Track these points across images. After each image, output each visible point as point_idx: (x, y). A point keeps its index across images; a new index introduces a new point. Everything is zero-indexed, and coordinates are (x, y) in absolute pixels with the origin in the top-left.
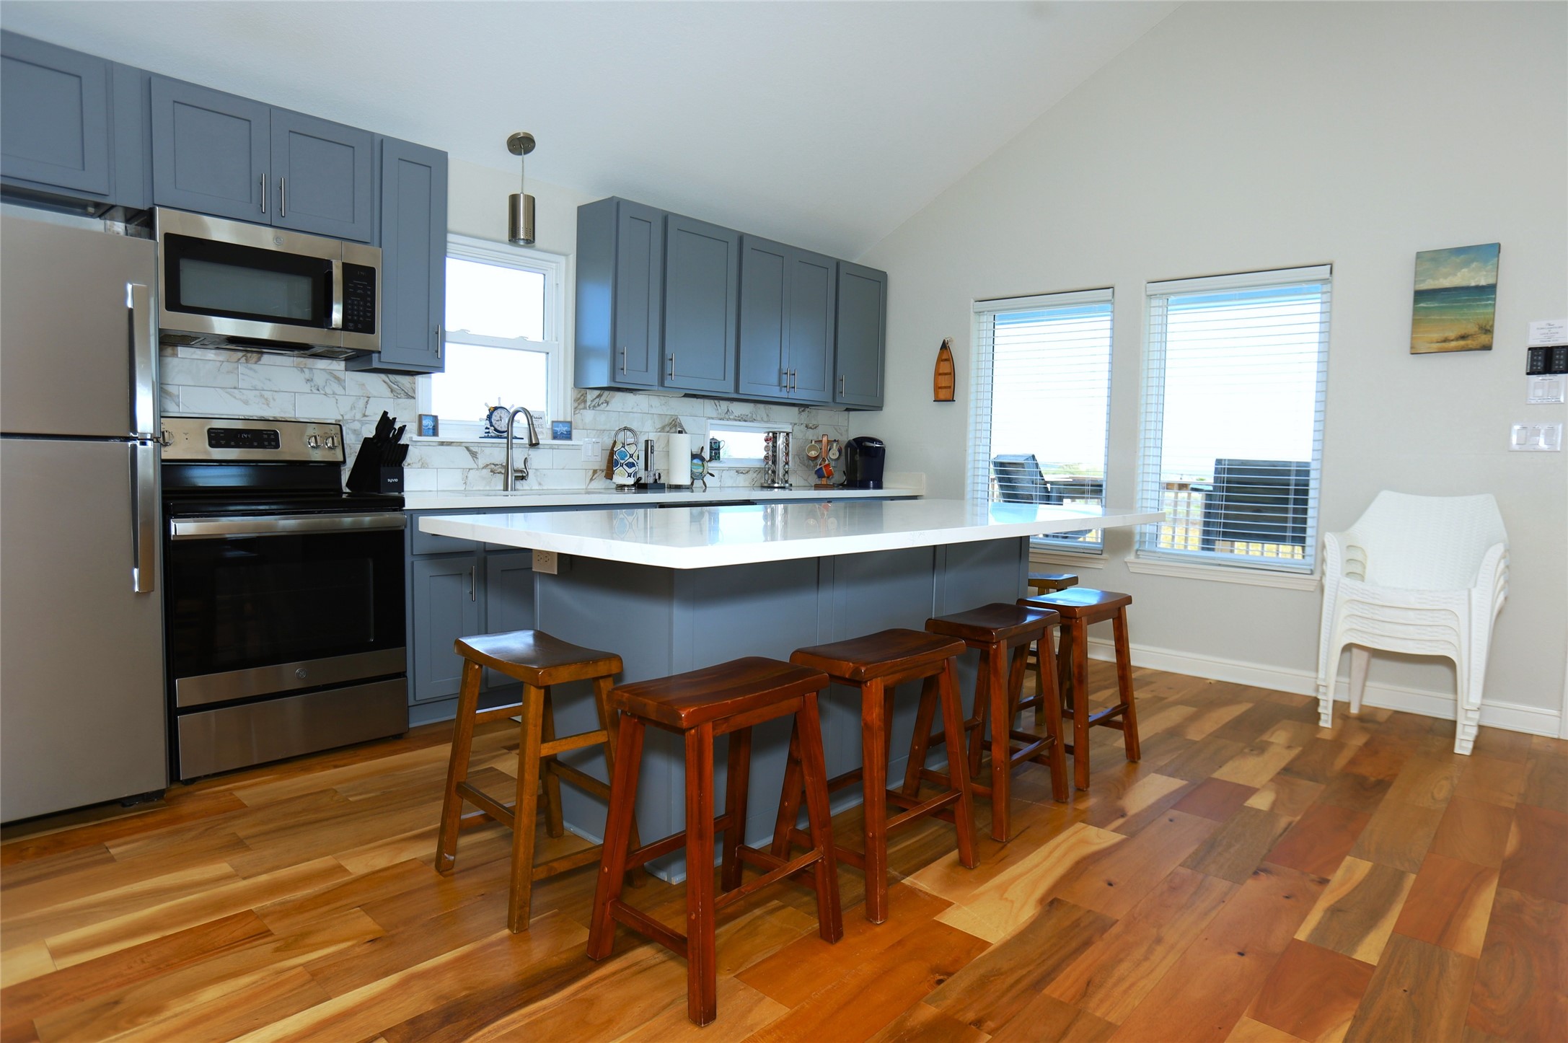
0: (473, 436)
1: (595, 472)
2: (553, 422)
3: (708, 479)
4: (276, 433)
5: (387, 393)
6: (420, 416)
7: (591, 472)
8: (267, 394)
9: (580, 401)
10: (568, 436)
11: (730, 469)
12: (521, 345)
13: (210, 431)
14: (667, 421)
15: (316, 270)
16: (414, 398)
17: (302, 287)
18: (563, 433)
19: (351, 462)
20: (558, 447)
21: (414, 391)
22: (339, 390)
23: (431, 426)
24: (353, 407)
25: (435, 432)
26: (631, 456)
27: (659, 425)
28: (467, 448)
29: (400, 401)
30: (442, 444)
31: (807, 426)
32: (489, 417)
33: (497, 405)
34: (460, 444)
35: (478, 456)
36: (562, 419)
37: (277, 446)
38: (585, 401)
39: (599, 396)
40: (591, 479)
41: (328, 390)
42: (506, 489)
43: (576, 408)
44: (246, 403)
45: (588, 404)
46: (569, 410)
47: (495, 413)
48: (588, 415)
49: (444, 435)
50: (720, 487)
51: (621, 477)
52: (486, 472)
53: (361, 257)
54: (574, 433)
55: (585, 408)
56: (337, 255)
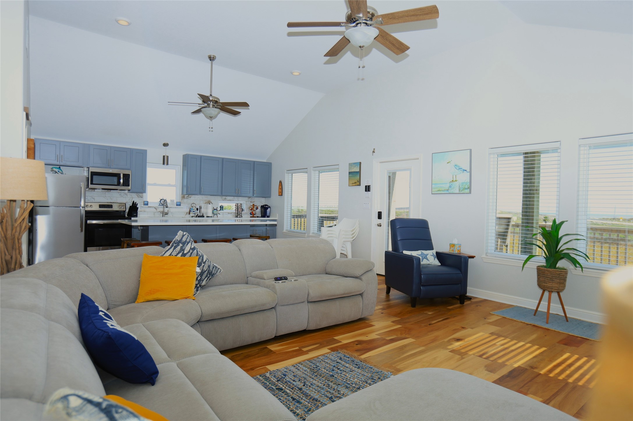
0: (157, 205)
1: (187, 213)
2: (176, 202)
3: (218, 215)
4: (112, 205)
5: (137, 197)
6: (144, 201)
7: (186, 213)
8: (112, 198)
9: (183, 197)
10: (180, 205)
11: (226, 213)
12: (169, 185)
13: (99, 205)
14: (207, 201)
15: (118, 175)
16: (142, 198)
17: (115, 179)
18: (179, 204)
19: (127, 210)
20: (177, 208)
21: (143, 196)
22: (126, 196)
23: (146, 204)
24: (129, 200)
25: (147, 204)
26: (194, 210)
27: (205, 202)
28: (155, 208)
29: (140, 198)
30: (149, 207)
31: (251, 202)
32: (160, 201)
33: (162, 199)
34: (153, 207)
35: (157, 209)
36: (179, 201)
37: (112, 208)
38: (184, 197)
39: (188, 196)
40: (186, 215)
41: (124, 197)
42: (163, 216)
43: (182, 199)
44: (107, 199)
45: (185, 198)
46: (181, 199)
47: (162, 200)
48: (185, 200)
49: (149, 205)
50: (223, 217)
51: (192, 215)
52: (159, 213)
53: (127, 172)
54: (181, 204)
55: (184, 199)
56: (122, 173)
